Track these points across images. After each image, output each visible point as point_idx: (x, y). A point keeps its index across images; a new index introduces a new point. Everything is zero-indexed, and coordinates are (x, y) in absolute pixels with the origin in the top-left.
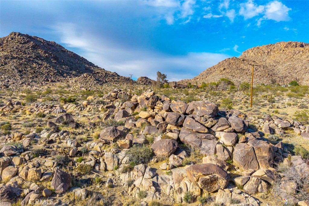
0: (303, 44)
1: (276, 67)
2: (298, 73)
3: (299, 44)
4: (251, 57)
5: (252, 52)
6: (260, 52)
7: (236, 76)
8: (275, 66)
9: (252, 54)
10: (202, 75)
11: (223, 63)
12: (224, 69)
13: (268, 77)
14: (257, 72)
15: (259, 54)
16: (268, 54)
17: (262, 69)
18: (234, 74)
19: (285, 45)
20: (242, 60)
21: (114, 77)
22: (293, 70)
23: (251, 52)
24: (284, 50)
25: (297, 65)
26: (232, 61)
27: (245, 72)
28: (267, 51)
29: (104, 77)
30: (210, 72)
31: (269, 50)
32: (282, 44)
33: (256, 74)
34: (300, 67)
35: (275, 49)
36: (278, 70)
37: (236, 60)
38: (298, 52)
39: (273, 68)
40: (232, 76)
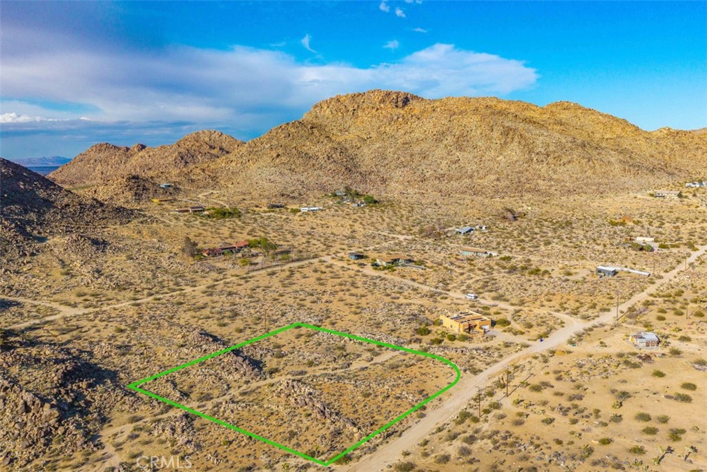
0: (409, 96)
1: (359, 151)
2: (387, 167)
3: (402, 97)
4: (325, 118)
5: (328, 107)
6: (340, 109)
7: (297, 170)
8: (358, 148)
9: (328, 112)
10: (241, 153)
11: (277, 133)
12: (278, 156)
13: (346, 173)
14: (330, 163)
15: (340, 114)
16: (353, 113)
17: (339, 156)
18: (293, 167)
19: (380, 98)
20: (309, 127)
21: (95, 209)
22: (382, 161)
23: (326, 108)
24: (378, 109)
25: (388, 151)
26: (293, 130)
27: (311, 163)
28: (352, 109)
29: (80, 213)
30: (255, 150)
31: (356, 107)
32: (376, 93)
33: (328, 168)
34: (392, 155)
35: (365, 106)
36: (362, 156)
37: (300, 128)
38: (396, 117)
39: (355, 152)
40: (290, 170)
